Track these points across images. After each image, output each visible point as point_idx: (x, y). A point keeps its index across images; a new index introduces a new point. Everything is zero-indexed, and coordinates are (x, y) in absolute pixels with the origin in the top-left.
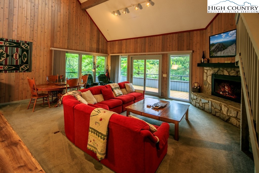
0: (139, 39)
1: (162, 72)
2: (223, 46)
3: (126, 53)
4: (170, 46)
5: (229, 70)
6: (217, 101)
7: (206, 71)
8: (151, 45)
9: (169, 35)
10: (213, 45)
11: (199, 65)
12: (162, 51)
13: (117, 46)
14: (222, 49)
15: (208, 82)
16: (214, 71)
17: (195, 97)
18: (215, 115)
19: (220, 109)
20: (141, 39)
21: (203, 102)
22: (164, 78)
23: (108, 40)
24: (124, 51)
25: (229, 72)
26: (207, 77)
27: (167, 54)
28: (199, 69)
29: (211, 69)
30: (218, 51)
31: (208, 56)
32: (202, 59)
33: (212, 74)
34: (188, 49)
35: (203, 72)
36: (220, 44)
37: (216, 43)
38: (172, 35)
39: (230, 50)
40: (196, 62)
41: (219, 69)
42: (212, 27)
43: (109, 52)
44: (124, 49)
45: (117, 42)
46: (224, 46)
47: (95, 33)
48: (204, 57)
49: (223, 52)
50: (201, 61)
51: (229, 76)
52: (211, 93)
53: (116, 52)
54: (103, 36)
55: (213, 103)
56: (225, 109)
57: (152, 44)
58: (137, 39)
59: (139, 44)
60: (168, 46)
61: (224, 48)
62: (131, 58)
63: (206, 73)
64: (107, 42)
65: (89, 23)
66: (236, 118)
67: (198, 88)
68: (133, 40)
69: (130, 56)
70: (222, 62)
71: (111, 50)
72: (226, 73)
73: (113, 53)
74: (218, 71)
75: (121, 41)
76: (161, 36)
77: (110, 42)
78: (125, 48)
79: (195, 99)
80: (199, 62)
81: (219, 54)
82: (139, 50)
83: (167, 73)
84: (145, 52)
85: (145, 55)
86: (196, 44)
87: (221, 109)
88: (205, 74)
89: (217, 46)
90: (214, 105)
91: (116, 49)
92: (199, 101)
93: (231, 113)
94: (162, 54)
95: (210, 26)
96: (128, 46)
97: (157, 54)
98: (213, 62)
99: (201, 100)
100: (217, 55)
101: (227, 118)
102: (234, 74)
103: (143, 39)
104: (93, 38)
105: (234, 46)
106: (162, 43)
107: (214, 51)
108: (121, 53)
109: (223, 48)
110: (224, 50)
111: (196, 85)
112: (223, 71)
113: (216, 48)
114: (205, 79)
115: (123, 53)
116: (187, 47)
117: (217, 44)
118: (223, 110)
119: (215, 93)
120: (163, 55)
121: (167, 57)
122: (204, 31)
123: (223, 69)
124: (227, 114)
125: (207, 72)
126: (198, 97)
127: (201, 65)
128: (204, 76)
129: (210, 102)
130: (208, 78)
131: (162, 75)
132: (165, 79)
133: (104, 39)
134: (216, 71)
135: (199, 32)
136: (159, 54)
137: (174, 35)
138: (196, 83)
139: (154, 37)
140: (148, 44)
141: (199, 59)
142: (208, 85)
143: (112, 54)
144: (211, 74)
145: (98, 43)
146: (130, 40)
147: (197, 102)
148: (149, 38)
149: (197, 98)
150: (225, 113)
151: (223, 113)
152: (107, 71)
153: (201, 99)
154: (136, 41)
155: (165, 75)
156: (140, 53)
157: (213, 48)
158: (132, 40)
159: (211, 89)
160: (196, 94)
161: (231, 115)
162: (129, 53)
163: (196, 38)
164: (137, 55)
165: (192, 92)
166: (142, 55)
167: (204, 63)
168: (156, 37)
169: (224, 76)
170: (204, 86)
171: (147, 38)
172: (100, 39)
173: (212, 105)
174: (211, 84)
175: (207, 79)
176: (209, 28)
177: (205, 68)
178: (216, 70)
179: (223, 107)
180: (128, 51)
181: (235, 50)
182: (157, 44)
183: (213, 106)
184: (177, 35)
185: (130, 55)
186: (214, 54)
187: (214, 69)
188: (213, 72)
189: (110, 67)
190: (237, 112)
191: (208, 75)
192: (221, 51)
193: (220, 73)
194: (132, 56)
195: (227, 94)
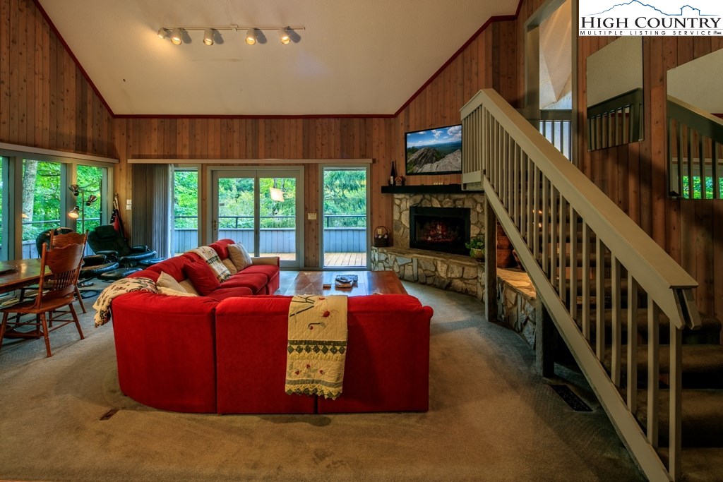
0: (236, 121)
1: (306, 209)
2: (435, 154)
3: (191, 157)
4: (323, 145)
5: (441, 197)
6: (428, 257)
7: (397, 202)
8: (272, 141)
9: (320, 120)
10: (414, 150)
11: (385, 190)
12: (304, 158)
13: (155, 136)
14: (434, 159)
15: (403, 222)
16: (415, 201)
17: (383, 257)
18: (424, 284)
19: (434, 270)
20: (243, 121)
21: (400, 263)
22: (310, 222)
23: (116, 111)
24: (186, 152)
25: (440, 202)
26: (401, 213)
27: (316, 165)
28: (384, 198)
29: (408, 197)
30: (426, 163)
31: (401, 171)
32: (392, 177)
33: (410, 207)
34: (364, 156)
35: (393, 203)
36: (429, 148)
37: (421, 148)
38: (326, 120)
39: (451, 160)
40: (378, 183)
41: (424, 196)
42: (408, 115)
43: (121, 151)
44: (185, 146)
45: (155, 121)
46: (438, 153)
47: (71, 82)
48: (394, 173)
49: (435, 165)
50: (389, 181)
51: (442, 209)
52: (409, 244)
53: (153, 153)
54: (97, 98)
55: (421, 262)
56: (443, 268)
57: (277, 137)
58: (229, 120)
59: (236, 135)
60: (320, 147)
61: (438, 157)
62: (212, 171)
63: (399, 206)
64: (110, 117)
65: (47, 46)
66: (461, 278)
67: (386, 237)
68: (218, 121)
69: (209, 169)
70: (429, 184)
71: (128, 146)
72: (436, 204)
73: (140, 157)
74: (422, 200)
75: (174, 120)
76: (300, 121)
77: (125, 120)
78: (186, 142)
79: (382, 262)
80: (385, 184)
81: (427, 168)
82: (236, 153)
83: (317, 210)
84: (257, 158)
85: (258, 165)
86: (378, 146)
87: (436, 270)
88: (396, 209)
89: (422, 154)
90: (423, 265)
91: (154, 143)
92: (391, 263)
93: (453, 272)
94: (303, 164)
95: (403, 111)
96: (198, 137)
97: (290, 164)
98: (411, 184)
99: (396, 260)
100: (424, 171)
101: (448, 281)
102: (450, 204)
103: (250, 121)
104: (62, 100)
105: (458, 154)
106: (304, 137)
107: (415, 162)
108: (175, 157)
109: (436, 158)
110: (437, 160)
111: (380, 231)
112: (430, 201)
113: (420, 156)
114: (396, 217)
115: (181, 157)
116: (361, 150)
117: (423, 149)
118: (439, 269)
119: (417, 244)
120: (307, 166)
121: (317, 171)
122: (392, 119)
123: (431, 196)
124: (447, 275)
125: (401, 203)
126: (389, 255)
127: (389, 190)
128: (394, 212)
129: (415, 260)
130: (403, 216)
131: (306, 216)
132: (313, 226)
133: (101, 107)
134: (418, 201)
135: (382, 120)
136: (297, 164)
137: (333, 120)
138: (379, 227)
139: (281, 120)
140: (265, 136)
141: (384, 178)
142: (402, 228)
143: (134, 157)
144: (408, 207)
145: (83, 121)
146: (206, 120)
147: (387, 265)
148: (268, 120)
149: (387, 259)
150: (443, 275)
151: (440, 277)
152: (113, 215)
153: (397, 258)
154: (228, 126)
155: (312, 217)
156: (240, 158)
157: (413, 157)
159: (409, 237)
160: (385, 251)
161: (453, 276)
162: (202, 157)
163: (378, 133)
164: (233, 165)
165: (373, 247)
166: (246, 165)
167: (397, 185)
168: (286, 120)
169: (433, 209)
170: (395, 233)
171: (261, 121)
172: (89, 107)
173: (419, 266)
174: (408, 227)
175: (400, 217)
176: (402, 115)
177: (396, 196)
178: (419, 198)
179: (439, 264)
180: (198, 153)
181: (460, 161)
182: (289, 138)
183: (421, 267)
184: (338, 121)
185: (208, 164)
186: (417, 169)
187: (415, 197)
188: (413, 203)
189: (129, 202)
190: (463, 269)
191: (402, 208)
192: (432, 162)
193: (426, 204)
194: (214, 168)
195: (441, 237)
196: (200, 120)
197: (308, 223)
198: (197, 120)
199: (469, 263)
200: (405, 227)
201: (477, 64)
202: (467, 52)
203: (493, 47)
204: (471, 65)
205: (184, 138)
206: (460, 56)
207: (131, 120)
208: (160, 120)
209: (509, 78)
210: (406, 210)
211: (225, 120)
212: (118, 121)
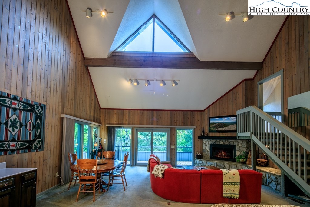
0: (145, 111)
1: (171, 144)
3: (129, 124)
5: (224, 141)
6: (221, 162)
7: (204, 142)
8: (159, 119)
9: (176, 112)
10: (213, 123)
11: (199, 138)
12: (170, 125)
13: (115, 116)
15: (207, 149)
16: (212, 142)
17: (201, 162)
19: (224, 166)
20: (148, 111)
21: (209, 164)
22: (172, 149)
23: (102, 107)
24: (127, 122)
25: (224, 142)
26: (206, 146)
27: (174, 128)
28: (199, 141)
29: (209, 140)
31: (207, 130)
32: (203, 133)
33: (210, 144)
34: (192, 125)
35: (202, 143)
36: (221, 123)
37: (217, 123)
38: (178, 112)
39: (232, 127)
40: (197, 135)
41: (216, 140)
42: (209, 110)
43: (103, 121)
44: (126, 120)
45: (116, 111)
46: (225, 125)
47: (93, 97)
48: (203, 131)
50: (201, 134)
51: (224, 145)
52: (210, 157)
53: (115, 122)
54: (97, 102)
55: (218, 164)
56: (228, 166)
57: (160, 117)
58: (143, 111)
59: (145, 116)
60: (176, 121)
63: (205, 144)
64: (100, 109)
67: (201, 155)
68: (139, 111)
69: (135, 129)
70: (218, 136)
71: (105, 120)
72: (222, 143)
73: (109, 124)
74: (215, 142)
75: (122, 110)
76: (169, 112)
77: (104, 110)
79: (200, 164)
80: (199, 135)
82: (145, 123)
83: (175, 145)
84: (152, 124)
85: (153, 127)
86: (197, 121)
88: (204, 145)
89: (217, 125)
91: (115, 119)
93: (232, 167)
94: (170, 128)
95: (207, 109)
96: (131, 117)
97: (165, 128)
98: (211, 136)
100: (218, 130)
102: (228, 143)
103: (150, 111)
104: (91, 103)
105: (235, 125)
106: (170, 118)
108: (123, 124)
109: (224, 126)
110: (225, 127)
111: (198, 153)
112: (219, 142)
113: (216, 125)
114: (204, 147)
115: (125, 124)
116: (191, 123)
118: (226, 166)
119: (213, 158)
120: (171, 128)
121: (175, 130)
122: (202, 112)
123: (219, 140)
124: (229, 168)
125: (206, 142)
126: (204, 161)
127: (201, 138)
128: (203, 146)
129: (215, 163)
130: (207, 147)
131: (171, 147)
132: (173, 150)
135: (199, 112)
136: (167, 128)
137: (181, 112)
138: (197, 151)
139: (162, 111)
140: (156, 117)
142: (207, 152)
143: (107, 124)
144: (209, 144)
145: (95, 111)
146: (134, 111)
148: (157, 111)
149: (203, 163)
152: (100, 145)
154: (142, 113)
155: (173, 147)
156: (147, 125)
157: (213, 126)
158: (136, 111)
159: (209, 155)
162: (132, 124)
163: (197, 117)
164: (144, 127)
165: (196, 159)
166: (149, 127)
167: (205, 136)
168: (164, 111)
169: (220, 144)
170: (203, 153)
171: (155, 112)
172: (96, 105)
174: (209, 151)
175: (206, 148)
176: (206, 111)
177: (204, 140)
178: (214, 141)
179: (226, 164)
180: (131, 123)
181: (236, 127)
182: (165, 118)
183: (218, 166)
184: (183, 112)
185: (135, 127)
186: (215, 129)
187: (212, 141)
189: (105, 140)
191: (207, 145)
193: (217, 143)
194: (137, 128)
195: (224, 156)
196: (132, 111)
197: (171, 149)
198: (131, 111)
200: (208, 151)
201: (239, 94)
202: (234, 90)
205: (126, 117)
206: (231, 91)
207: (107, 110)
208: (117, 110)
209: (251, 100)
210: (209, 145)
211: (141, 111)
212: (102, 110)
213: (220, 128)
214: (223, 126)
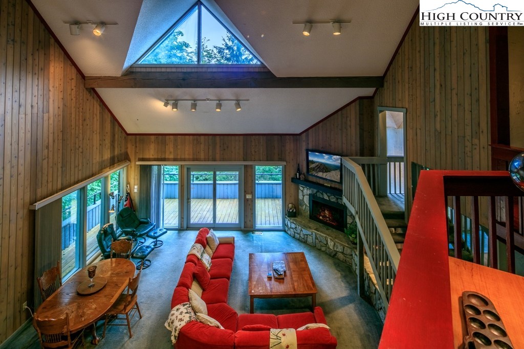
0: (202, 137)
1: (245, 192)
2: (325, 168)
3: (175, 160)
4: (255, 152)
5: (329, 194)
6: (322, 234)
7: (301, 189)
8: (225, 150)
9: (254, 136)
10: (313, 162)
11: (294, 180)
12: (244, 161)
13: (152, 146)
15: (305, 202)
16: (312, 191)
17: (293, 226)
18: (320, 250)
19: (325, 243)
20: (206, 137)
21: (304, 233)
22: (248, 200)
23: (129, 132)
24: (172, 157)
25: (329, 197)
27: (251, 165)
28: (293, 186)
29: (308, 188)
31: (304, 172)
32: (298, 174)
33: (310, 194)
34: (281, 159)
35: (298, 189)
36: (322, 164)
37: (317, 162)
38: (257, 137)
39: (334, 174)
40: (289, 175)
41: (318, 190)
42: (308, 136)
43: (132, 156)
44: (171, 153)
45: (153, 137)
46: (327, 168)
48: (299, 171)
49: (325, 174)
50: (296, 176)
51: (330, 202)
52: (309, 216)
53: (151, 157)
54: (120, 128)
55: (318, 236)
56: (332, 243)
57: (227, 147)
58: (198, 136)
59: (202, 146)
60: (253, 153)
61: (327, 170)
62: (188, 168)
63: (302, 191)
66: (343, 253)
68: (191, 137)
69: (185, 167)
70: (321, 183)
71: (136, 152)
72: (326, 197)
73: (143, 160)
74: (317, 193)
75: (164, 136)
76: (241, 137)
77: (133, 136)
78: (172, 150)
79: (293, 228)
80: (293, 177)
81: (320, 174)
82: (202, 157)
83: (252, 193)
84: (214, 160)
86: (289, 153)
87: (327, 243)
88: (300, 193)
91: (151, 150)
92: (299, 231)
93: (337, 248)
94: (243, 165)
96: (179, 147)
98: (310, 180)
99: (301, 230)
100: (318, 175)
101: (334, 253)
103: (211, 137)
104: (104, 140)
105: (338, 172)
106: (244, 147)
107: (313, 169)
108: (165, 160)
110: (326, 172)
111: (291, 206)
112: (322, 194)
113: (316, 167)
114: (301, 197)
115: (168, 160)
116: (279, 155)
118: (329, 244)
119: (314, 218)
120: (246, 166)
122: (298, 137)
123: (323, 192)
124: (334, 248)
125: (304, 190)
126: (297, 226)
128: (299, 195)
129: (314, 233)
130: (305, 198)
131: (245, 196)
132: (250, 202)
134: (315, 192)
135: (291, 137)
136: (239, 165)
137: (261, 137)
138: (290, 203)
140: (220, 146)
141: (293, 173)
142: (304, 206)
143: (140, 160)
145: (113, 147)
146: (184, 136)
147: (296, 231)
148: (222, 137)
149: (296, 228)
150: (331, 248)
151: (329, 248)
152: (127, 196)
153: (303, 229)
154: (197, 140)
155: (249, 197)
156: (204, 161)
157: (312, 166)
158: (187, 137)
159: (309, 212)
161: (338, 250)
162: (181, 160)
163: (290, 146)
165: (287, 217)
168: (233, 137)
169: (324, 200)
170: (300, 208)
171: (218, 137)
172: (116, 136)
173: (316, 238)
174: (308, 206)
175: (303, 199)
177: (301, 185)
178: (315, 190)
179: (329, 241)
180: (179, 158)
181: (339, 176)
182: (235, 148)
183: (318, 239)
184: (265, 137)
185: (185, 165)
186: (314, 173)
187: (312, 189)
189: (136, 187)
190: (344, 248)
191: (305, 194)
192: (323, 172)
193: (319, 195)
195: (328, 219)
196: (180, 136)
197: (246, 200)
198: (179, 136)
199: (347, 245)
200: (306, 206)
201: (350, 121)
202: (344, 111)
203: (360, 114)
204: (347, 120)
205: (170, 147)
206: (340, 112)
207: (138, 136)
208: (155, 136)
209: (369, 132)
210: (307, 195)
211: (196, 137)
212: (130, 137)
213: (320, 172)
214: (324, 171)
